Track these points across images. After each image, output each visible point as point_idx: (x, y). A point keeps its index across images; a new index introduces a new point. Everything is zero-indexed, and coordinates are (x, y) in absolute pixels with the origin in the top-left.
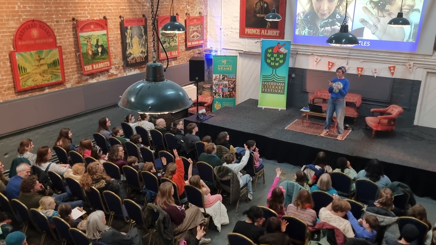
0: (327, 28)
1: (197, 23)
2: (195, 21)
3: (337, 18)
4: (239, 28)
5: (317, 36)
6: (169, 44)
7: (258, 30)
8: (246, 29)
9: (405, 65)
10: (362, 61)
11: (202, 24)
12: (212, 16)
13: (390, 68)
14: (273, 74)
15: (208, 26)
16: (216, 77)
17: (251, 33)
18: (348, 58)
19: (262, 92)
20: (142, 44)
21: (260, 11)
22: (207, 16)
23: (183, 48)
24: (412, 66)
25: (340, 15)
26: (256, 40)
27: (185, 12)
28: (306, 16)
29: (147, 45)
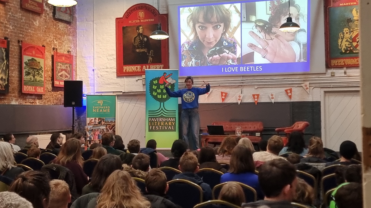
0: (215, 56)
1: (65, 61)
2: (63, 58)
3: (224, 45)
4: (116, 67)
5: (205, 65)
6: (34, 77)
7: (138, 66)
8: (124, 67)
9: (302, 86)
10: (256, 87)
11: (71, 64)
12: (82, 57)
13: (286, 91)
14: (161, 108)
15: (77, 69)
16: (90, 121)
17: (130, 70)
18: (241, 85)
19: (150, 130)
20: (3, 69)
21: (139, 46)
22: (76, 57)
23: (50, 87)
24: (308, 86)
25: (228, 42)
26: (137, 78)
27: (51, 46)
28: (191, 46)
29: (8, 72)
